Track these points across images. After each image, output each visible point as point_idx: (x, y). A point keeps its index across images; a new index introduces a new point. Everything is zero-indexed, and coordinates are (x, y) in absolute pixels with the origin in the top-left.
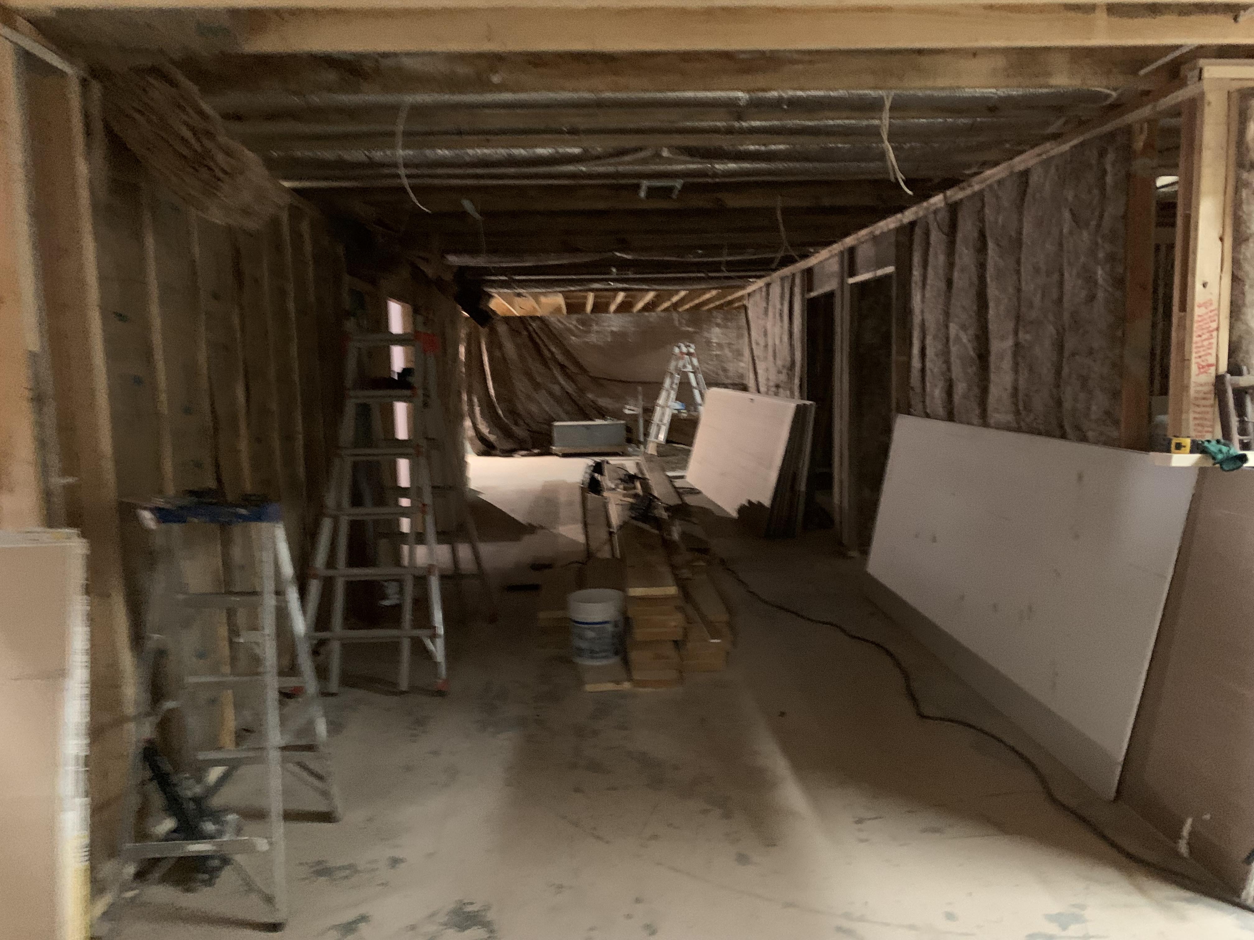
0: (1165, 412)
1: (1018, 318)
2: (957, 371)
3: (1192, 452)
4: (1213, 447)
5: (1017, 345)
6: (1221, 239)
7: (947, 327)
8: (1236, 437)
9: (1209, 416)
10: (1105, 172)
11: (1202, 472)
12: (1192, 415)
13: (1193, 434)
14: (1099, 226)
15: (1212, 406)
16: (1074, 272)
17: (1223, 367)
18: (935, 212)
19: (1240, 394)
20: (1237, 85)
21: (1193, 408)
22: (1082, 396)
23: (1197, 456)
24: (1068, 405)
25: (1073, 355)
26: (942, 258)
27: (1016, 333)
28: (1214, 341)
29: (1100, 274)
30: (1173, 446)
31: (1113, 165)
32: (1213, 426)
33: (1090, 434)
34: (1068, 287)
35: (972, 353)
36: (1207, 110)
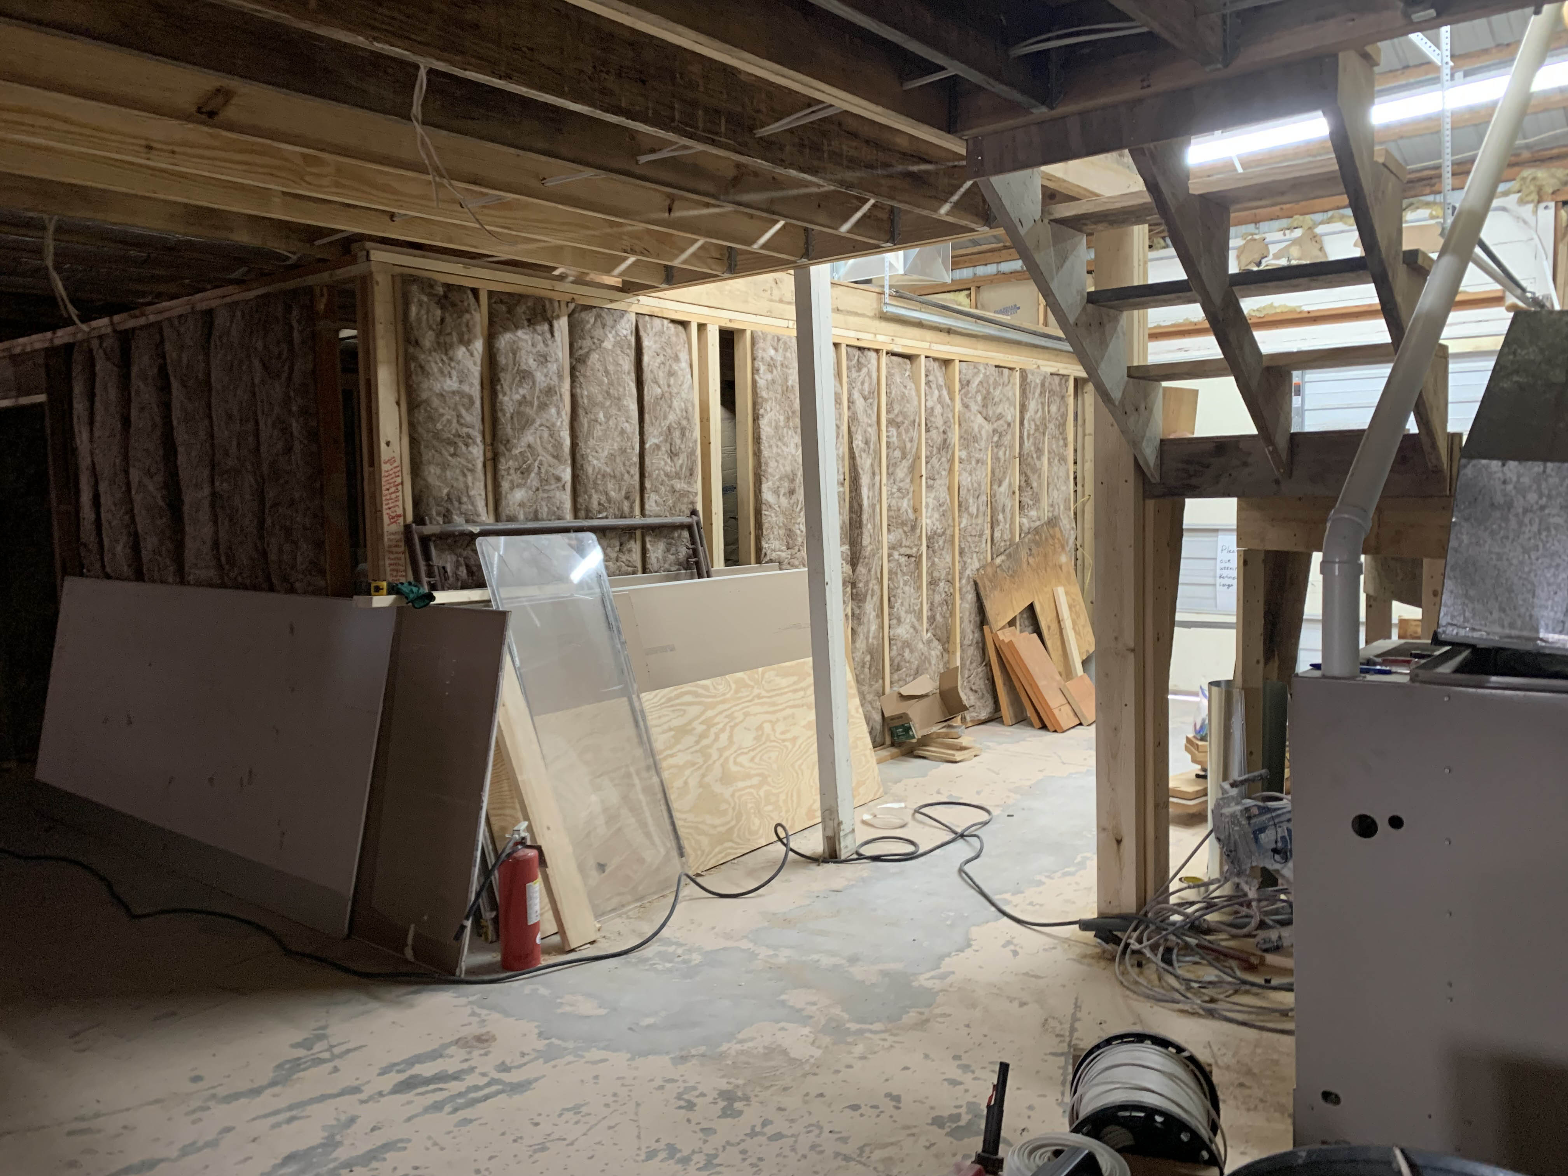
0: (366, 561)
1: (213, 466)
2: (142, 522)
3: (389, 593)
4: (405, 589)
5: (214, 495)
6: (398, 403)
7: (126, 472)
8: (425, 580)
9: (402, 562)
10: (291, 328)
11: (400, 611)
12: (387, 562)
13: (390, 579)
14: (289, 379)
15: (404, 553)
16: (269, 422)
17: (410, 518)
18: (101, 337)
19: (425, 540)
20: (398, 270)
21: (387, 555)
22: (287, 547)
23: (392, 597)
24: (273, 556)
25: (275, 505)
26: (113, 394)
27: (212, 482)
28: (400, 493)
29: (295, 426)
30: (372, 590)
31: (299, 322)
32: (406, 571)
33: (298, 585)
34: (263, 435)
35: (161, 503)
36: (376, 288)
